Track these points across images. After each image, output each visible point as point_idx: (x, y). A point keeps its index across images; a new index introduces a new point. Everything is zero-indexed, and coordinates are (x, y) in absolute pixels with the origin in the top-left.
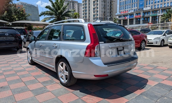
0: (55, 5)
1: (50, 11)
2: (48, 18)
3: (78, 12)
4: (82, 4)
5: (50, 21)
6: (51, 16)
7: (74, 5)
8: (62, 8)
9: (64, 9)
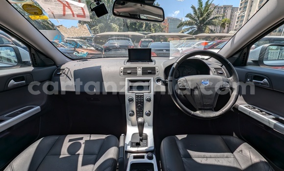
0: (197, 11)
1: (190, 20)
2: (186, 29)
3: (231, 18)
4: (239, 7)
5: (188, 32)
6: (190, 27)
7: (226, 11)
8: (205, 15)
9: (208, 15)
